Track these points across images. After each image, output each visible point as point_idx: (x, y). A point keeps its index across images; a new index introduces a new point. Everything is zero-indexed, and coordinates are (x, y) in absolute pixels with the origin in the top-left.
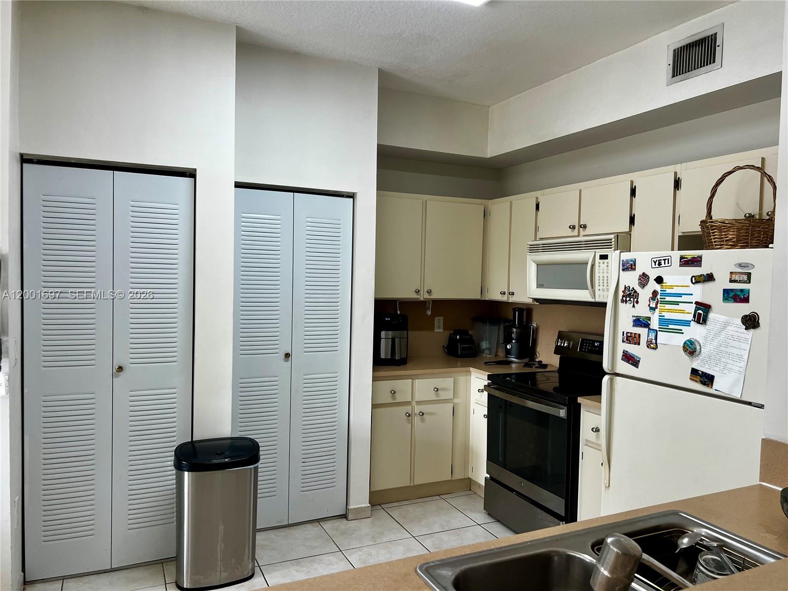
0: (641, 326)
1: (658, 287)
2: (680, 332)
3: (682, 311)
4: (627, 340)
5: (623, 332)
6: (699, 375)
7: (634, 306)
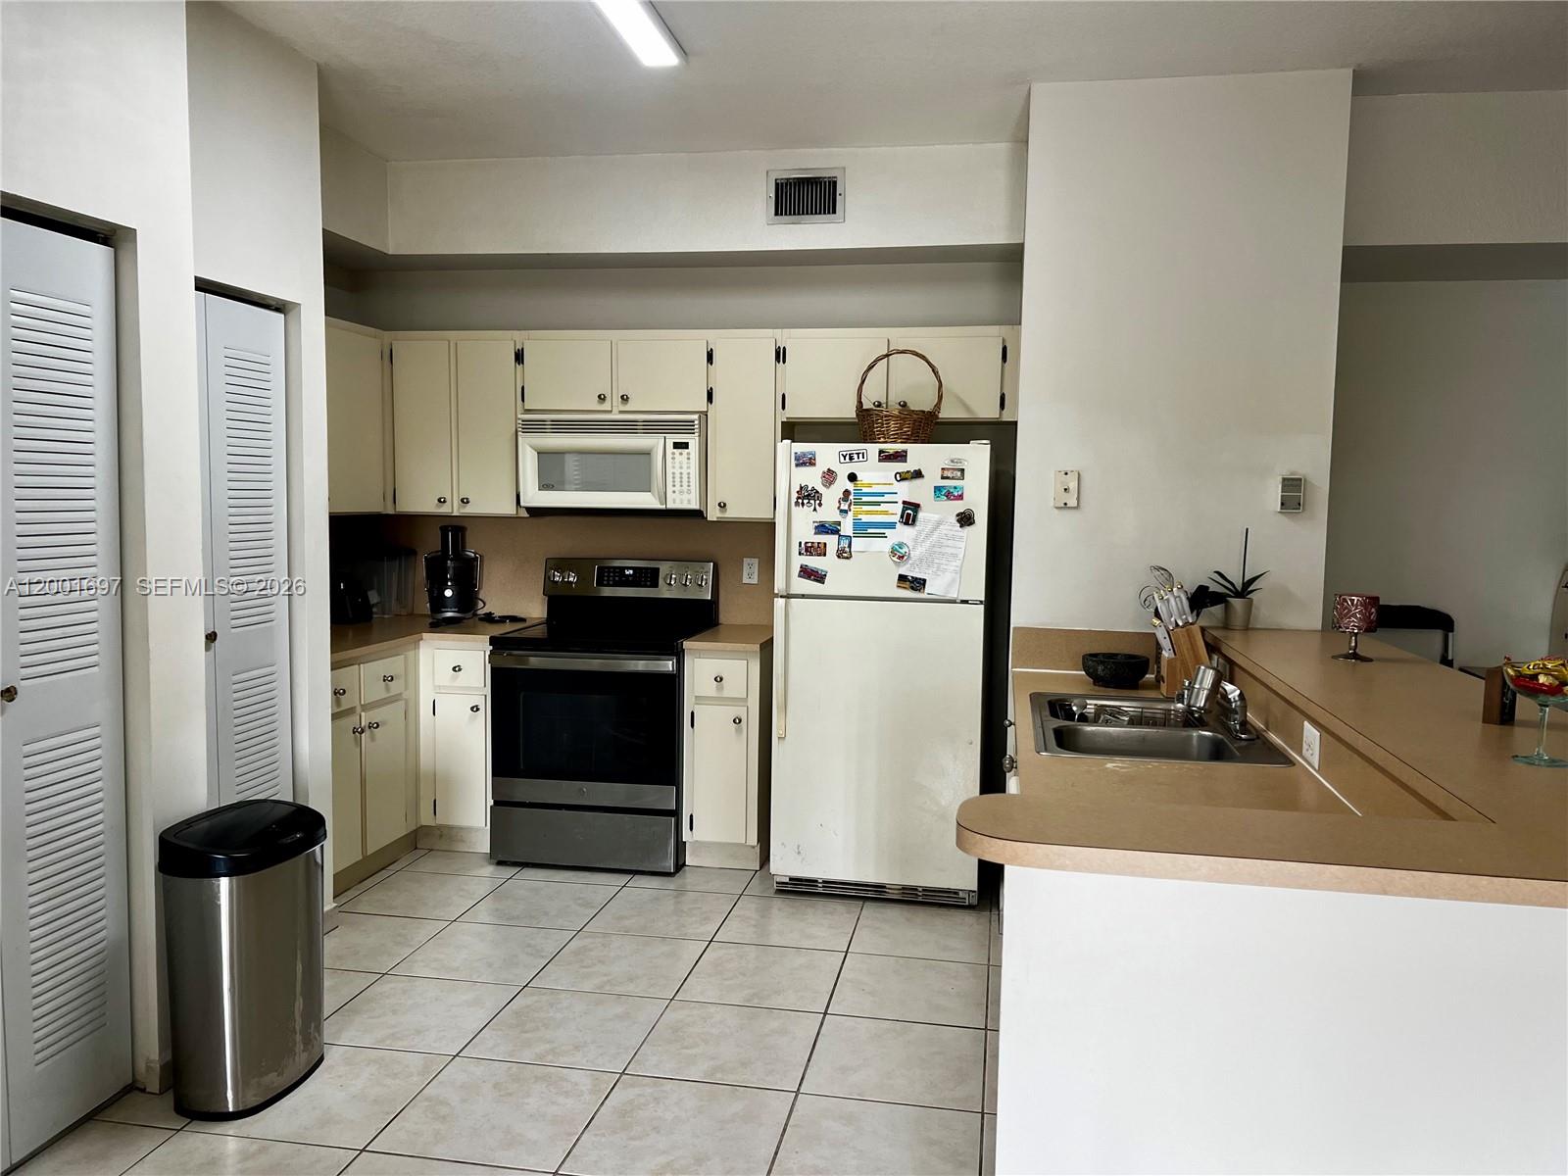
0: (827, 533)
1: (850, 486)
2: (883, 536)
3: (886, 513)
4: (806, 551)
5: (800, 543)
6: (909, 581)
7: (815, 510)
